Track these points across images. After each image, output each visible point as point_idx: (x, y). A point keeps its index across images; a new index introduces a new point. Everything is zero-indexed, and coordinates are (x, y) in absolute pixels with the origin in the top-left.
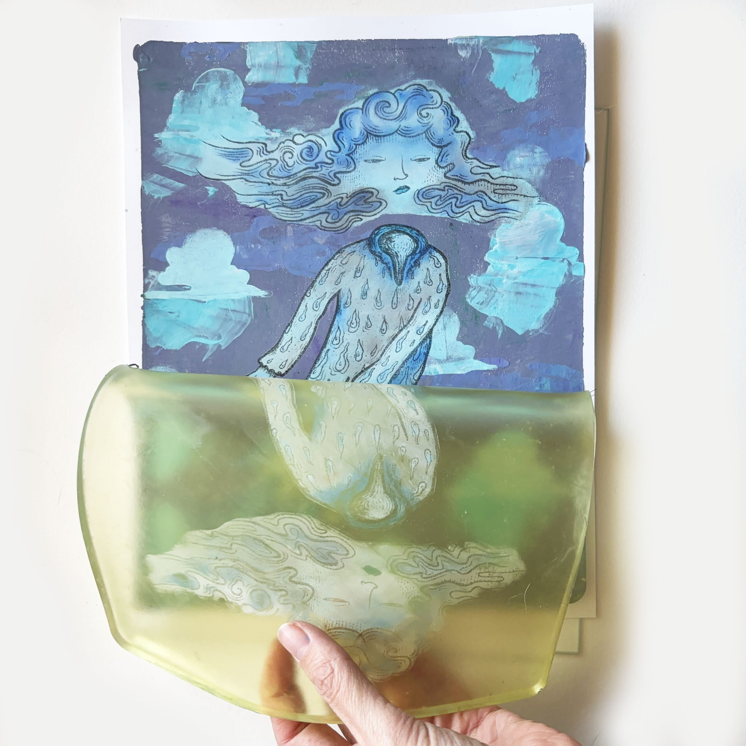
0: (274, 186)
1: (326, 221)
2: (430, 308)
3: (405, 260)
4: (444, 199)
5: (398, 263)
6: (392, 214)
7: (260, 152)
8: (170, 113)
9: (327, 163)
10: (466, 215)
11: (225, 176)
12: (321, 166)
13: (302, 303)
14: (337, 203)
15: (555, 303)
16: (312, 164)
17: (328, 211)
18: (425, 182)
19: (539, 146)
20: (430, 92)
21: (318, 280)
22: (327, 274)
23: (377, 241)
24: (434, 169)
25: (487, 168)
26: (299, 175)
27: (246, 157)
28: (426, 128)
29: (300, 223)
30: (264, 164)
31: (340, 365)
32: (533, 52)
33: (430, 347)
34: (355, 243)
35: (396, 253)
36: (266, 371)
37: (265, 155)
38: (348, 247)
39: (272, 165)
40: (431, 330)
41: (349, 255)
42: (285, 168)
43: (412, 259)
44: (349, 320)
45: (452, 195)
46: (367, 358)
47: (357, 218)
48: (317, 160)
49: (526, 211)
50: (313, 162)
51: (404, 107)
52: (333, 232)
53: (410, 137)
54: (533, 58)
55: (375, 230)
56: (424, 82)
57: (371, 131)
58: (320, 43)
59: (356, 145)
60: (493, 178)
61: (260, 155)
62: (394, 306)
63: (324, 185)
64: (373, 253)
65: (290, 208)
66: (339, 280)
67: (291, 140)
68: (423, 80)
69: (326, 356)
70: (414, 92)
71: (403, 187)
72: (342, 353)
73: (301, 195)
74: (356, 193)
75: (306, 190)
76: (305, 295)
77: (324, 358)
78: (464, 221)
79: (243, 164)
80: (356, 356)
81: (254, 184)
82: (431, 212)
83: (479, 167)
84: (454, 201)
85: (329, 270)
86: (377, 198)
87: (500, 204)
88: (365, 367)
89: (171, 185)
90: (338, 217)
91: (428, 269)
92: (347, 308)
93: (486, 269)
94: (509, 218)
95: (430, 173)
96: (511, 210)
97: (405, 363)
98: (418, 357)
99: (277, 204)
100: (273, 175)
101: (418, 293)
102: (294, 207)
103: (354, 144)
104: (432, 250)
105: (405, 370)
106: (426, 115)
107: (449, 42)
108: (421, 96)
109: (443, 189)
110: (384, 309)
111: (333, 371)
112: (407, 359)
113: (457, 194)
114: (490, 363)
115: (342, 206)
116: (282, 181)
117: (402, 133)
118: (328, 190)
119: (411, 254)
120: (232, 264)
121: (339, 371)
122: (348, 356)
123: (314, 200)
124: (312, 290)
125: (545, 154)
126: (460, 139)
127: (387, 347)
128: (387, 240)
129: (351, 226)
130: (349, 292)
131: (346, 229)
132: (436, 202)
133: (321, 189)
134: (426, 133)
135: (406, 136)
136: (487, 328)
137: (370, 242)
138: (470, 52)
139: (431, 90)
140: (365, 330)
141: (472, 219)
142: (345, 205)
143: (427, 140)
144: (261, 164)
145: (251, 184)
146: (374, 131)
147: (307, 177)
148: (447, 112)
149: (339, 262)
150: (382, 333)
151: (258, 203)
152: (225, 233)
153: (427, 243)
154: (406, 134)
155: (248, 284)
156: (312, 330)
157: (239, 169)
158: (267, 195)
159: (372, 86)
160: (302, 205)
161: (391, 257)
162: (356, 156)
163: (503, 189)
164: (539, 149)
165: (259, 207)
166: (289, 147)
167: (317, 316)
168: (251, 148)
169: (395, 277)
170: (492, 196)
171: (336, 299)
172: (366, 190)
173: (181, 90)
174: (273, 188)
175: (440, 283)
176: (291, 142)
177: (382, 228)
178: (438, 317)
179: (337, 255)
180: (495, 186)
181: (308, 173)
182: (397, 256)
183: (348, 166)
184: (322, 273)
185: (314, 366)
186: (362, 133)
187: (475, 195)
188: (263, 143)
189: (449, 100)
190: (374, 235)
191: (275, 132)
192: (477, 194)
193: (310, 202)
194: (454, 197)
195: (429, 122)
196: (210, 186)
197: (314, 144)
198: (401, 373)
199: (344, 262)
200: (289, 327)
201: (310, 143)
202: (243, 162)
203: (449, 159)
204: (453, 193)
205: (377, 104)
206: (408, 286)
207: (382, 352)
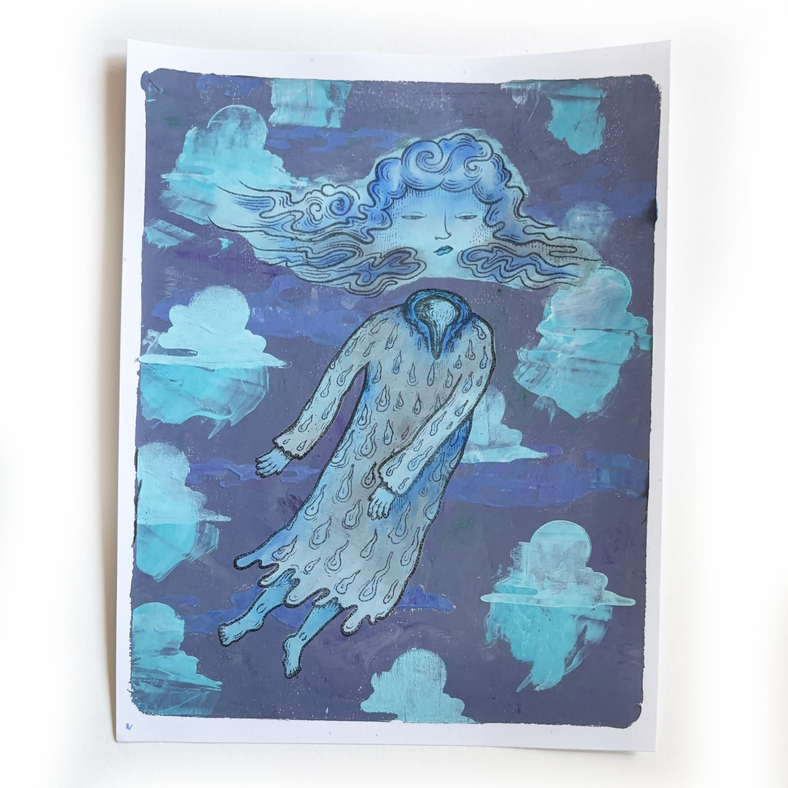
0: (298, 242)
1: (356, 284)
2: (471, 386)
3: (444, 330)
4: (492, 262)
5: (437, 333)
6: (431, 277)
7: (283, 202)
8: (181, 151)
9: (360, 219)
10: (517, 281)
11: (242, 227)
12: (353, 221)
13: (325, 376)
14: (369, 264)
15: (619, 381)
16: (343, 219)
17: (358, 272)
18: (470, 242)
19: (602, 203)
20: (480, 143)
21: (344, 351)
22: (355, 343)
23: (413, 307)
24: (482, 228)
25: (543, 228)
26: (327, 230)
27: (267, 207)
28: (472, 183)
29: (326, 284)
30: (287, 216)
31: (366, 449)
32: (599, 97)
33: (470, 431)
34: (387, 309)
35: (435, 322)
36: (282, 452)
37: (288, 205)
38: (380, 313)
39: (297, 218)
40: (472, 412)
41: (381, 323)
42: (312, 221)
43: (452, 329)
44: (378, 398)
45: (501, 257)
46: (397, 441)
47: (392, 281)
48: (349, 215)
49: (587, 277)
50: (343, 216)
51: (449, 159)
52: (364, 296)
53: (455, 192)
54: (598, 103)
55: (411, 295)
56: (472, 131)
57: (411, 184)
58: (356, 84)
59: (393, 199)
60: (549, 239)
61: (283, 205)
62: (431, 382)
63: (355, 243)
64: (408, 320)
65: (315, 267)
66: (368, 352)
67: (318, 191)
68: (472, 130)
69: (351, 438)
70: (461, 142)
71: (445, 247)
72: (368, 435)
73: (329, 253)
74: (391, 253)
75: (334, 248)
76: (329, 367)
77: (348, 440)
78: (514, 287)
79: (263, 215)
80: (384, 439)
81: (275, 238)
82: (476, 276)
83: (533, 226)
84: (503, 264)
85: (357, 339)
86: (415, 259)
87: (556, 268)
88: (395, 451)
89: (178, 233)
90: (370, 280)
91: (470, 341)
92: (377, 384)
93: (539, 341)
94: (566, 283)
95: (477, 233)
96: (569, 275)
97: (441, 449)
98: (456, 442)
99: (301, 262)
100: (297, 229)
101: (458, 368)
102: (320, 266)
103: (392, 198)
104: (476, 319)
105: (440, 456)
106: (474, 168)
107: (502, 87)
108: (468, 147)
109: (491, 250)
110: (418, 385)
111: (358, 454)
112: (443, 445)
113: (506, 256)
114: (540, 451)
115: (375, 267)
116: (308, 236)
117: (446, 187)
118: (360, 248)
119: (452, 323)
120: (247, 328)
121: (364, 455)
122: (376, 439)
123: (343, 259)
124: (337, 362)
125: (609, 212)
126: (513, 195)
127: (420, 430)
128: (424, 307)
129: (384, 290)
130: (379, 366)
131: (378, 293)
132: (483, 265)
133: (352, 247)
134: (474, 187)
135: (450, 191)
136: (536, 410)
137: (405, 309)
138: (526, 99)
139: (480, 141)
140: (395, 409)
141: (524, 284)
142: (378, 265)
143: (474, 196)
144: (284, 216)
145: (272, 237)
146: (415, 184)
147: (336, 233)
148: (498, 165)
149: (369, 329)
150: (415, 413)
151: (278, 260)
152: (239, 292)
153: (471, 311)
154: (451, 188)
155: (264, 352)
156: (335, 408)
157: (258, 220)
158: (290, 251)
159: (414, 135)
160: (329, 264)
161: (428, 326)
162: (393, 211)
163: (560, 252)
164: (602, 207)
165: (279, 264)
166: (317, 199)
167: (341, 391)
168: (273, 197)
169: (433, 349)
170: (547, 259)
171: (363, 373)
172: (404, 250)
173: (194, 126)
174: (298, 244)
175: (484, 357)
176: (320, 194)
177: (420, 293)
178: (481, 395)
179: (367, 323)
180: (551, 247)
181: (337, 229)
182: (436, 325)
183: (383, 222)
184: (349, 343)
185: (336, 449)
186: (401, 187)
187: (528, 258)
188: (287, 193)
189: (500, 151)
190: (409, 301)
191: (302, 181)
192: (530, 256)
193: (338, 261)
194: (503, 260)
195: (478, 176)
196: (223, 237)
197: (346, 197)
198: (435, 460)
199: (374, 331)
200: (310, 403)
201: (341, 195)
202: (263, 212)
203: (500, 217)
204: (502, 255)
205: (419, 154)
206: (447, 360)
207: (414, 434)
